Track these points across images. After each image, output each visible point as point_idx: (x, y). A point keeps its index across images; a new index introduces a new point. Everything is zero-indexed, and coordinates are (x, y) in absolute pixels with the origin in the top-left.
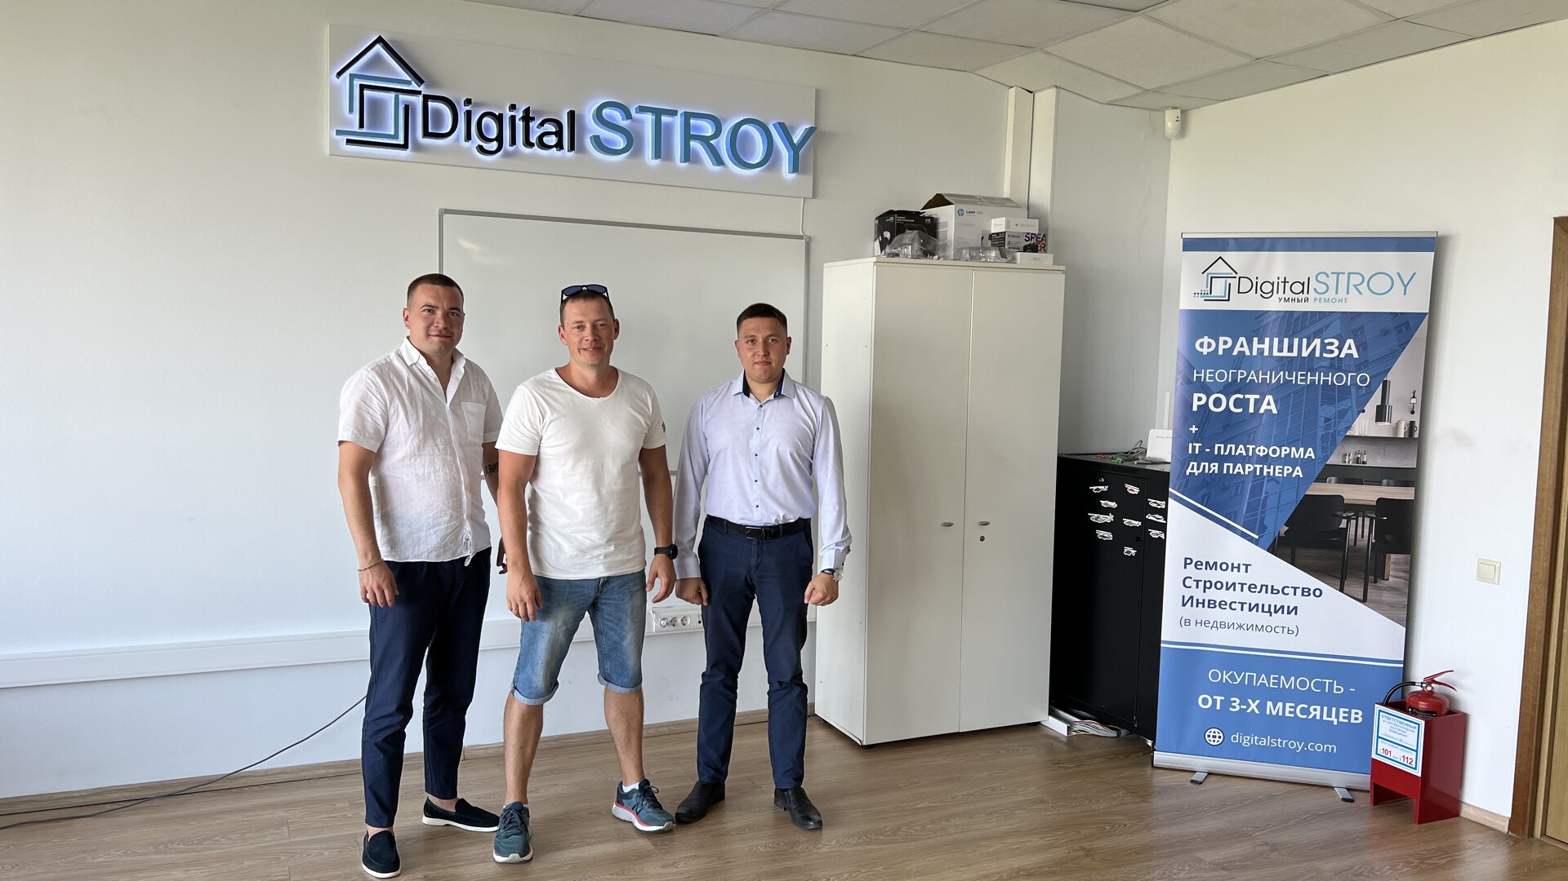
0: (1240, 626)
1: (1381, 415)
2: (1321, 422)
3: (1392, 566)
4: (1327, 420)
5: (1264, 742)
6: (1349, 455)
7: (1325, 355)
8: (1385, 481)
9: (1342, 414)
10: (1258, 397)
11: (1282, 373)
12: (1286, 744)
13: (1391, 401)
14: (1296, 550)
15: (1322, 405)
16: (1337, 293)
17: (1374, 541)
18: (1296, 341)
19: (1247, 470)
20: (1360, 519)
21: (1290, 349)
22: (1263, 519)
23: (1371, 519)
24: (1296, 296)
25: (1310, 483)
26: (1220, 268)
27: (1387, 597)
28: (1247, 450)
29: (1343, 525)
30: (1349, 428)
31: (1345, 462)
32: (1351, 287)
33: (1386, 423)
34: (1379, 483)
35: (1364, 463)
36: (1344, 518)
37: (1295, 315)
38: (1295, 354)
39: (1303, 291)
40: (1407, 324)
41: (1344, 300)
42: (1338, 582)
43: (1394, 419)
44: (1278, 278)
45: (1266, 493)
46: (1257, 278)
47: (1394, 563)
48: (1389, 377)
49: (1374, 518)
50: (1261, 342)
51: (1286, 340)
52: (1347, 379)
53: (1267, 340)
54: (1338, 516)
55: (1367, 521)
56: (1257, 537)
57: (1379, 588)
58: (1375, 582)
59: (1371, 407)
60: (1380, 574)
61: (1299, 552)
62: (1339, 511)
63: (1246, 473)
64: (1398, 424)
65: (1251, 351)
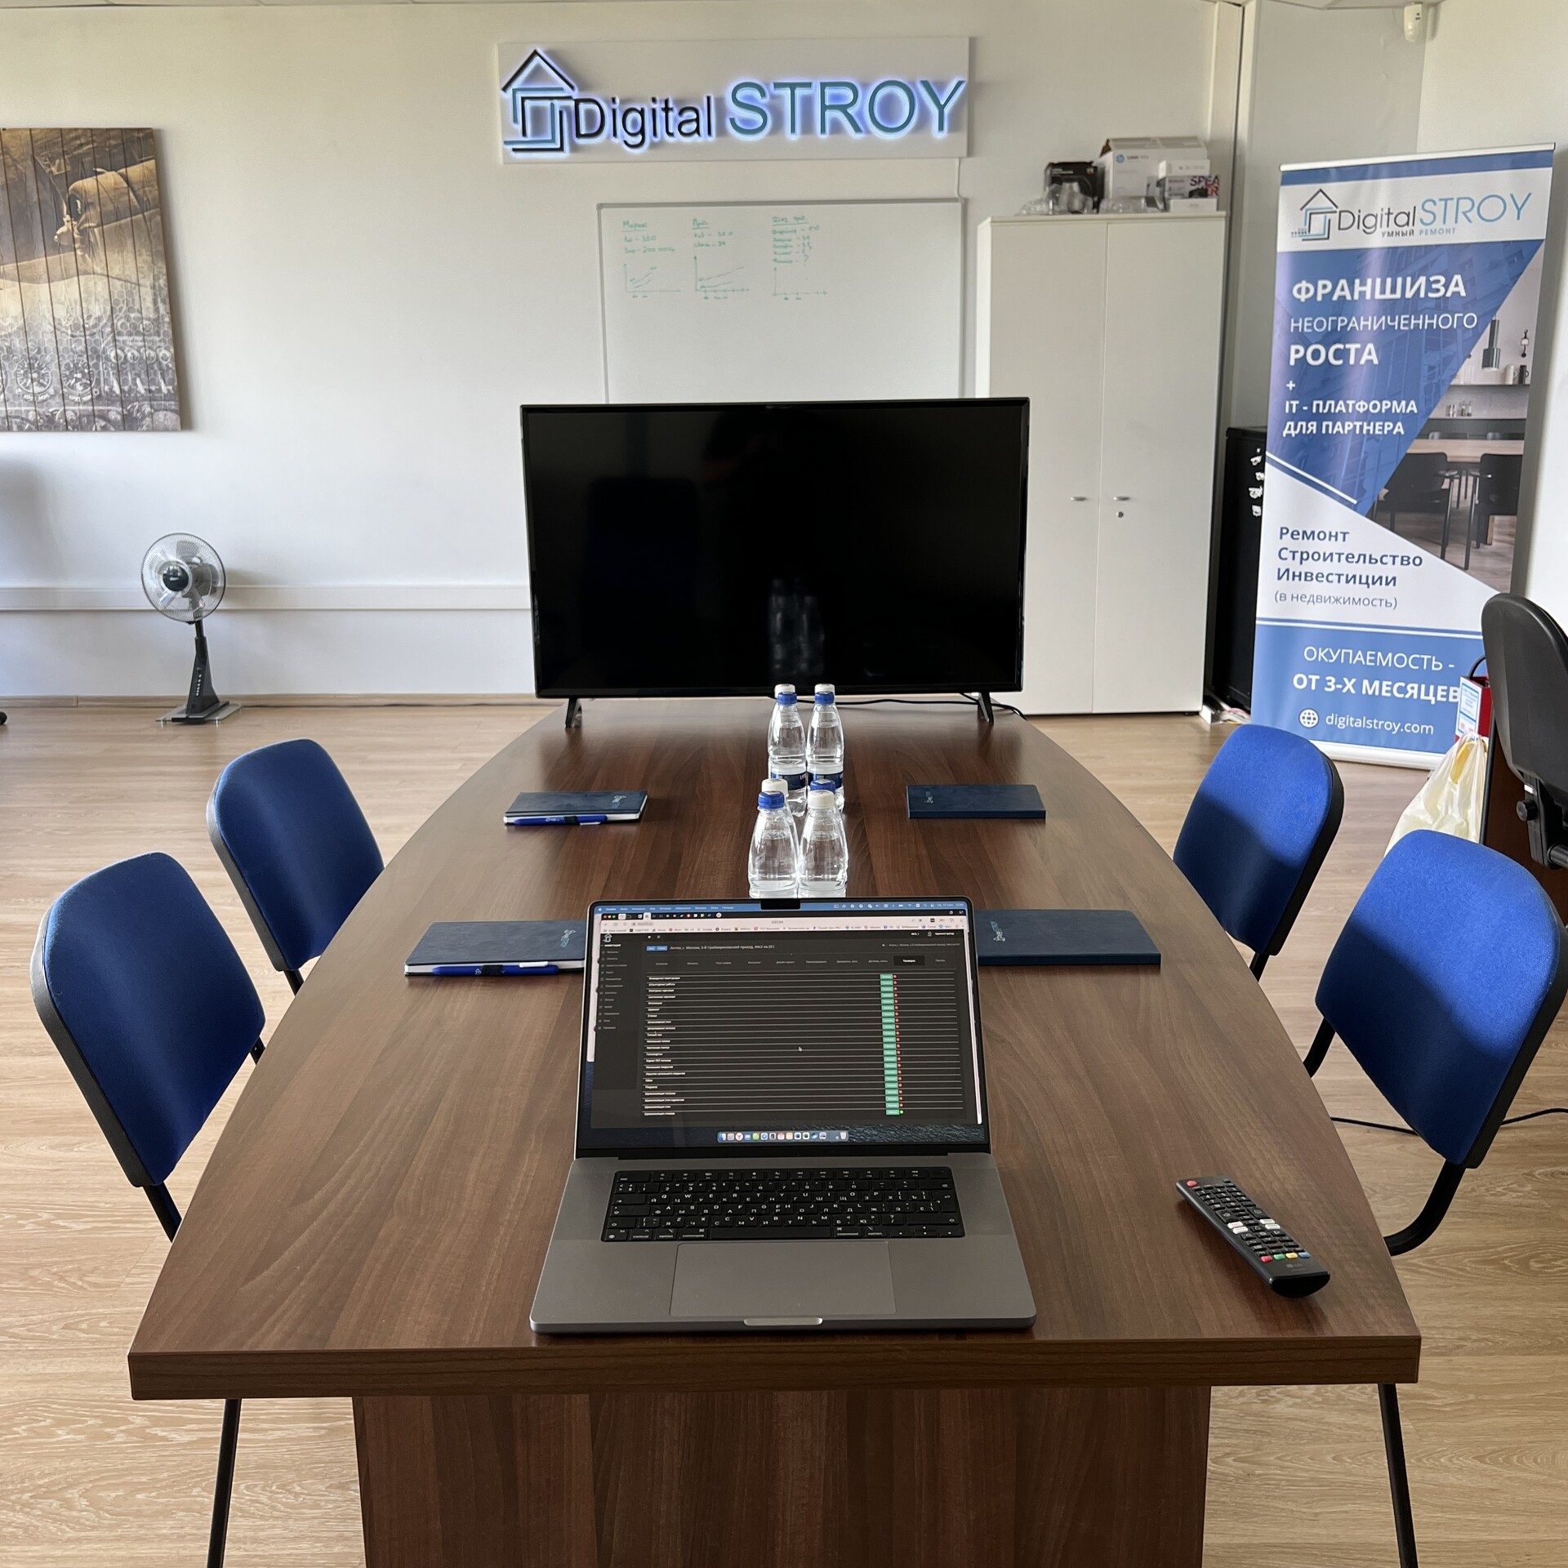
0: (1337, 600)
1: (1488, 360)
2: (1425, 371)
3: (1495, 529)
4: (1431, 368)
5: (1359, 724)
6: (1454, 407)
7: (1431, 295)
8: (1490, 435)
9: (1446, 361)
10: (1358, 346)
11: (1384, 318)
12: (1383, 725)
13: (1499, 343)
14: (1396, 515)
15: (1426, 352)
16: (1444, 222)
17: (1477, 502)
18: (1399, 280)
19: (1347, 428)
20: (1464, 478)
21: (1393, 291)
22: (1361, 482)
23: (1475, 478)
24: (1400, 229)
25: (1412, 440)
26: (1321, 202)
27: (1489, 563)
28: (1347, 406)
29: (1446, 486)
30: (1454, 376)
31: (1449, 415)
32: (1461, 216)
33: (1494, 369)
34: (1485, 437)
35: (1469, 415)
36: (1447, 477)
37: (1399, 251)
38: (1398, 295)
39: (1408, 224)
40: (1519, 254)
41: (1452, 231)
42: (1439, 548)
43: (1502, 365)
44: (1382, 210)
45: (1365, 453)
46: (1359, 211)
47: (1499, 526)
48: (1498, 316)
49: (1477, 476)
50: (1363, 284)
51: (1389, 280)
52: (1453, 322)
53: (1369, 281)
54: (1439, 476)
55: (1471, 479)
56: (1355, 502)
57: (1480, 554)
58: (1478, 547)
59: (1477, 353)
60: (1483, 539)
61: (1399, 517)
62: (1443, 470)
63: (1346, 432)
64: (1506, 370)
65: (1352, 295)
